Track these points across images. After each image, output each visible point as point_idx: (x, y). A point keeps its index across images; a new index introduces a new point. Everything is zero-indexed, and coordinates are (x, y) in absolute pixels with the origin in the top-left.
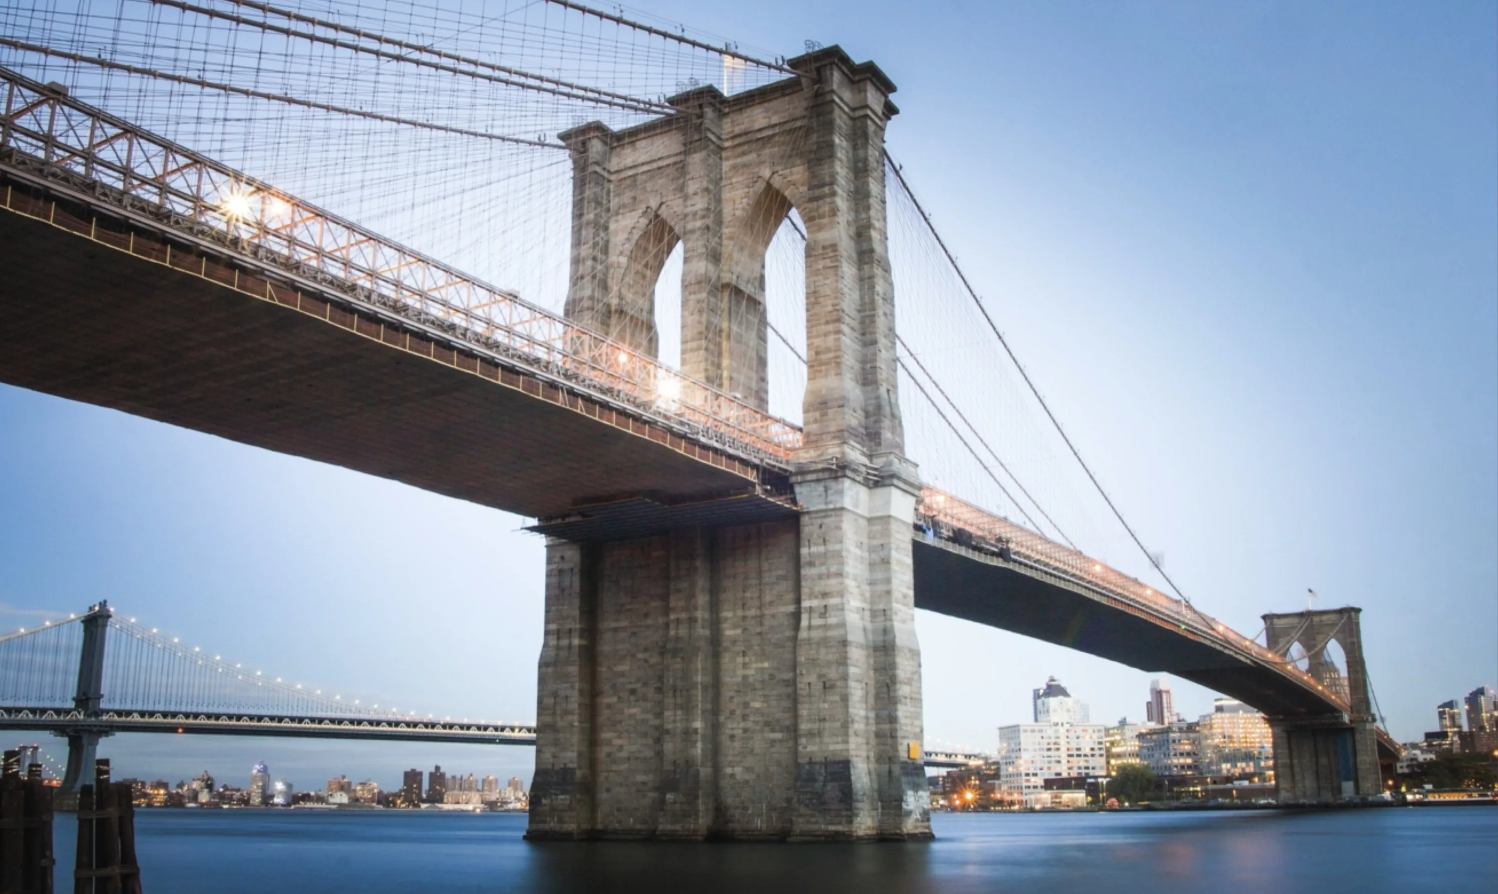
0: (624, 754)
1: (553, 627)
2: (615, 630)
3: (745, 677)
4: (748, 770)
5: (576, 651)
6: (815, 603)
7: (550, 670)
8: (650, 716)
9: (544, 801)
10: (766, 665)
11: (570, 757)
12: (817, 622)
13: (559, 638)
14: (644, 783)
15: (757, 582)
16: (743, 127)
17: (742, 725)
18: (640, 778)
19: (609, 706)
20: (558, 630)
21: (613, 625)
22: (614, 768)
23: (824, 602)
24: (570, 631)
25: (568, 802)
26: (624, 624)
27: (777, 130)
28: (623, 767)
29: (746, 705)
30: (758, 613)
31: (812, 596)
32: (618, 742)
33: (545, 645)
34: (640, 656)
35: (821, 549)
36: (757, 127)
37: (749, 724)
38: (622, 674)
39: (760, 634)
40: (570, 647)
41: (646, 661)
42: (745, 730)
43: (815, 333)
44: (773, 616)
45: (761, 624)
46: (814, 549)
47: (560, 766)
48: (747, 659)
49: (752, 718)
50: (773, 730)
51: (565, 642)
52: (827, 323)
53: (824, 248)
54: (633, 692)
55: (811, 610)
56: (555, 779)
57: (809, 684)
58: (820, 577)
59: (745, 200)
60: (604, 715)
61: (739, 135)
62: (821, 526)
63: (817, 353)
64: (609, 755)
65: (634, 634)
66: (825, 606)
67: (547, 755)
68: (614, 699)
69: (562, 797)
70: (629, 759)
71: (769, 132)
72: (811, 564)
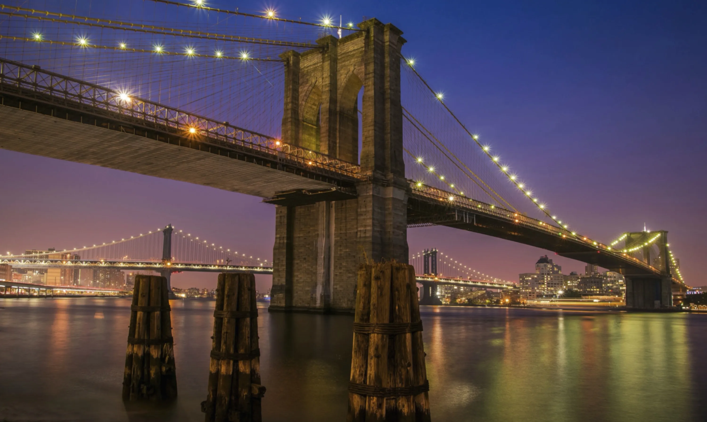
0: (302, 280)
1: (278, 236)
2: (299, 237)
3: (341, 254)
4: (341, 286)
5: (285, 244)
6: (362, 229)
7: (277, 251)
8: (310, 268)
9: (275, 296)
10: (347, 250)
11: (283, 281)
12: (363, 235)
13: (280, 240)
14: (308, 290)
15: (345, 221)
16: (345, 51)
17: (340, 271)
18: (307, 289)
19: (297, 263)
20: (280, 237)
21: (298, 235)
22: (299, 285)
23: (365, 229)
24: (284, 237)
25: (282, 296)
26: (301, 235)
27: (356, 51)
28: (301, 285)
29: (341, 264)
30: (345, 232)
31: (362, 226)
32: (300, 276)
33: (276, 242)
34: (307, 246)
35: (364, 210)
36: (350, 50)
37: (342, 271)
38: (301, 252)
39: (346, 239)
40: (284, 242)
41: (309, 248)
42: (340, 273)
43: (365, 130)
44: (350, 233)
45: (346, 236)
46: (362, 210)
47: (280, 284)
48: (341, 248)
49: (343, 269)
50: (350, 273)
51: (282, 241)
52: (369, 126)
53: (369, 98)
54: (305, 259)
55: (360, 231)
56: (278, 288)
57: (359, 257)
58: (364, 219)
59: (345, 79)
60: (295, 267)
61: (343, 54)
62: (365, 201)
63: (366, 138)
64: (297, 280)
65: (305, 239)
66: (366, 230)
67: (276, 280)
68: (298, 261)
69: (280, 294)
70: (303, 282)
71: (354, 52)
72: (361, 215)
